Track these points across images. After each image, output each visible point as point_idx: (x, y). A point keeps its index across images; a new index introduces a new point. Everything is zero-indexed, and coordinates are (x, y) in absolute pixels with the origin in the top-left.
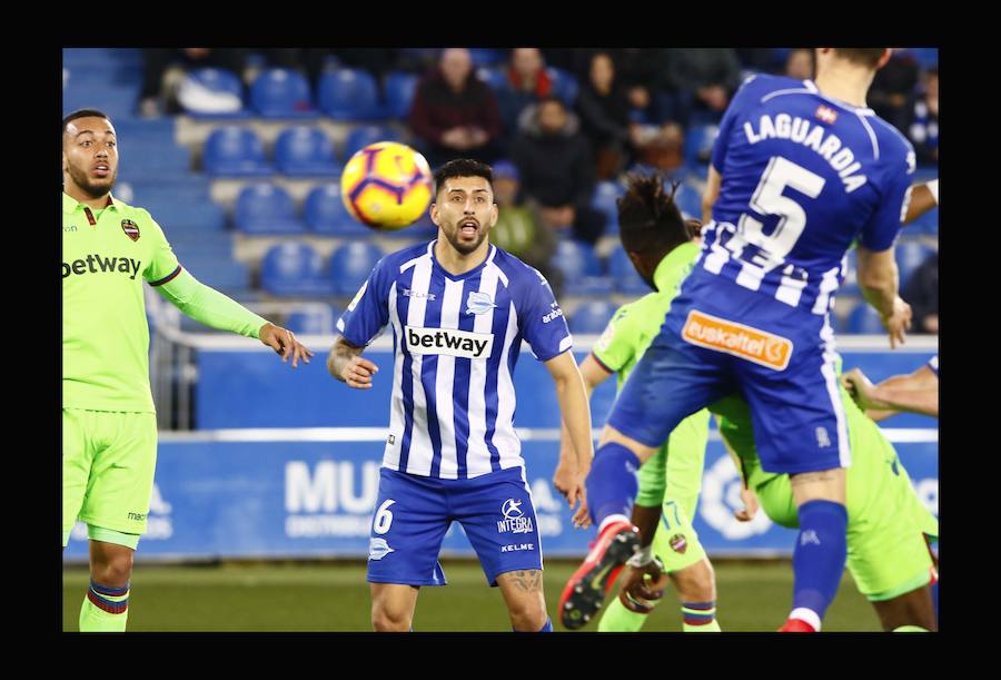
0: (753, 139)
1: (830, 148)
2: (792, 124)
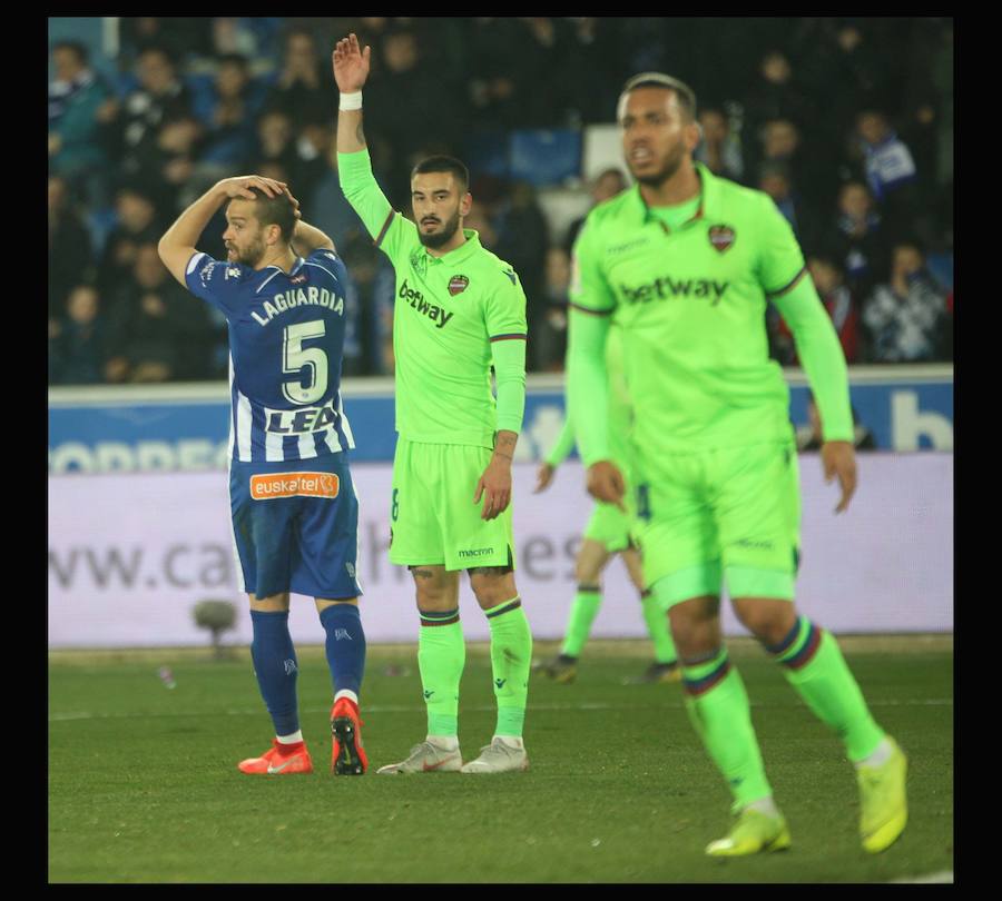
0: (263, 322)
1: (313, 295)
2: (285, 299)
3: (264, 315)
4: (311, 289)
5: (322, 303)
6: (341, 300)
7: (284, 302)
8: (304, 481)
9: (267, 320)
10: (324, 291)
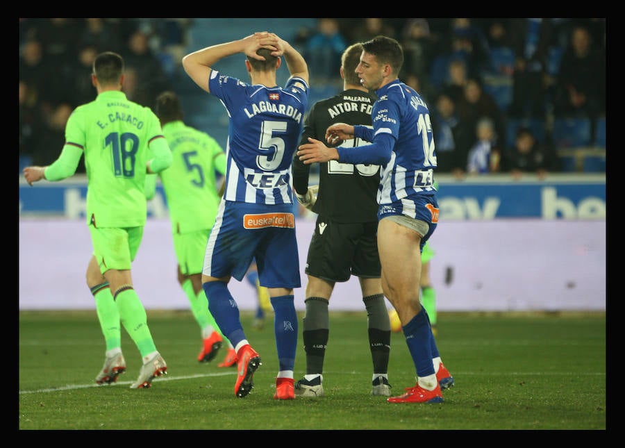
1: (282, 110)
2: (266, 105)
3: (251, 112)
4: (281, 106)
5: (288, 114)
6: (300, 115)
7: (264, 107)
8: (277, 218)
9: (253, 115)
10: (290, 107)
